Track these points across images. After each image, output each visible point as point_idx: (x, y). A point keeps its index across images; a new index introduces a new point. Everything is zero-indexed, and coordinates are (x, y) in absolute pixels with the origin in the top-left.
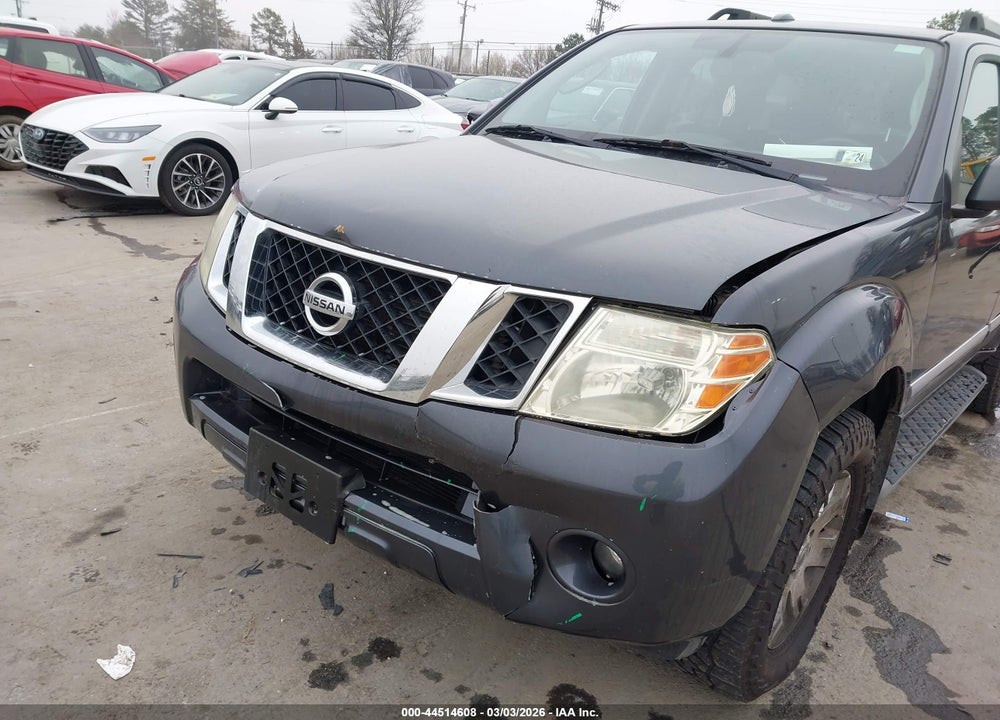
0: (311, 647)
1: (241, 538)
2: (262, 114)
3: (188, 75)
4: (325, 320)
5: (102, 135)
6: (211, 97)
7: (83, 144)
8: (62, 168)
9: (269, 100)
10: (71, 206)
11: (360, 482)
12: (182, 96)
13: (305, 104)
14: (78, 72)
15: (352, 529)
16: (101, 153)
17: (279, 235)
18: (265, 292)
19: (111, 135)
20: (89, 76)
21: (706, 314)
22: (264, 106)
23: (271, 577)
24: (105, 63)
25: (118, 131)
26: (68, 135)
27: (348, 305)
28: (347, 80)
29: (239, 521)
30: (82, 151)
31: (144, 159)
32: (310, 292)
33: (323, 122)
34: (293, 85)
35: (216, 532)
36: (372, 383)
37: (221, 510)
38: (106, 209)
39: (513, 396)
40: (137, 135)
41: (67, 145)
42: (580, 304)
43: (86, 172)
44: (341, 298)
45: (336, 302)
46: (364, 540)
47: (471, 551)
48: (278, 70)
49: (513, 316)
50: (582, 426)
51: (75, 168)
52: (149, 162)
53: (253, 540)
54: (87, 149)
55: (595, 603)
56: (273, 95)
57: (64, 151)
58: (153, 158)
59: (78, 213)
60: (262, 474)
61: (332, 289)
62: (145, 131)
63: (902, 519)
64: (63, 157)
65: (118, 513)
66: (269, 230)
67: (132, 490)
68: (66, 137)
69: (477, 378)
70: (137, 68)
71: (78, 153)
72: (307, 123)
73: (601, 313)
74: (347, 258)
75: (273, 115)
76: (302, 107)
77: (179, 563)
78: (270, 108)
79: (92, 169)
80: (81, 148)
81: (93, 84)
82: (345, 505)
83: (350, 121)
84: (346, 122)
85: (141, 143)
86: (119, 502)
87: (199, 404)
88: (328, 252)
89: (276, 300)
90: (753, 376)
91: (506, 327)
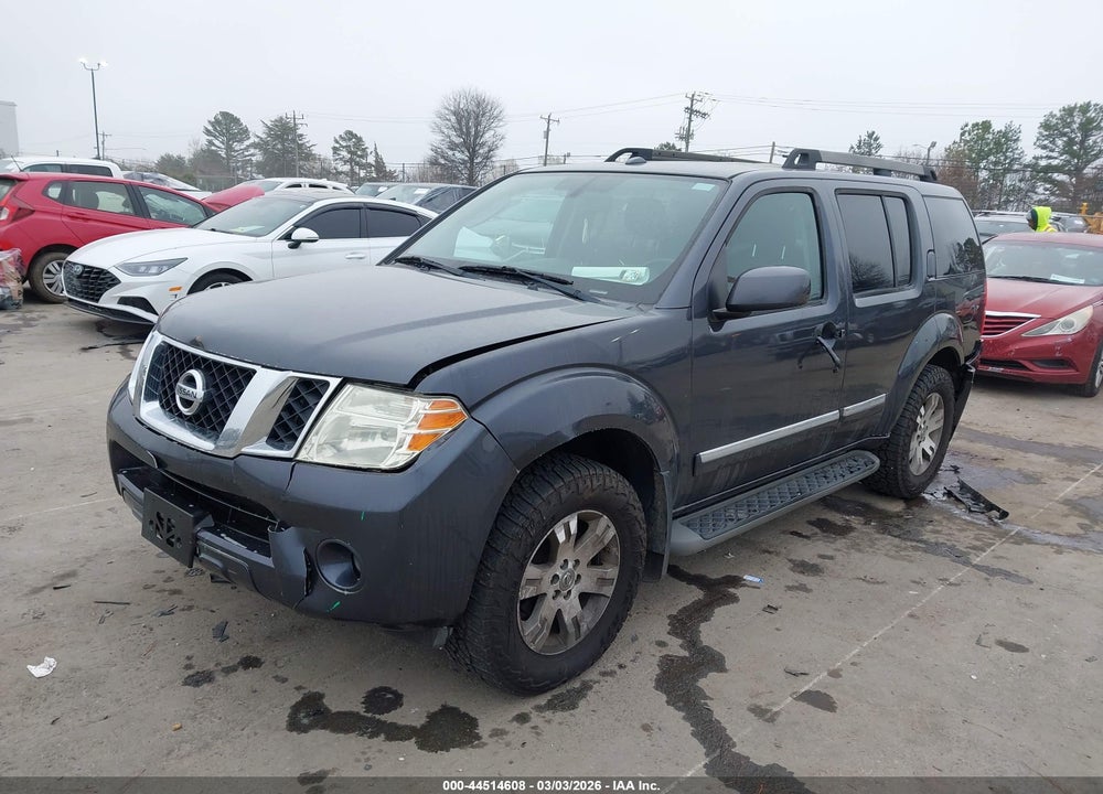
0: (193, 662)
1: (165, 591)
2: (286, 244)
3: (230, 207)
4: (188, 404)
5: (133, 269)
6: (239, 230)
7: (116, 278)
8: (97, 301)
9: (293, 230)
10: (106, 335)
11: (209, 521)
12: (213, 230)
13: (325, 234)
14: (127, 210)
15: (202, 556)
16: (131, 286)
17: (170, 346)
18: (160, 388)
19: (143, 269)
20: (136, 214)
21: (410, 387)
22: (287, 237)
23: (180, 617)
24: (153, 199)
25: (149, 265)
26: (103, 270)
27: (199, 392)
28: (371, 209)
29: (169, 579)
30: (115, 284)
31: (171, 290)
32: (180, 384)
33: (345, 250)
34: (315, 216)
35: (146, 587)
36: (207, 445)
37: (157, 572)
38: (130, 337)
39: (289, 448)
40: (165, 268)
41: (103, 279)
42: (334, 382)
43: (119, 303)
44: (195, 387)
45: (192, 390)
46: (208, 562)
47: (268, 561)
48: (304, 203)
49: (295, 393)
50: (333, 466)
51: (109, 300)
52: (176, 292)
53: (175, 592)
54: (120, 282)
55: (346, 593)
56: (297, 226)
57: (100, 284)
58: (179, 289)
59: (111, 341)
60: (151, 522)
61: (191, 381)
62: (173, 264)
63: (757, 580)
64: (99, 290)
65: (72, 574)
66: (164, 342)
67: (89, 559)
68: (101, 272)
69: (274, 438)
70: (184, 205)
71: (111, 286)
72: (327, 251)
73: (349, 388)
74: (205, 360)
75: (296, 245)
76: (322, 236)
77: (109, 607)
78: (293, 237)
79: (124, 301)
80: (114, 281)
81: (140, 221)
82: (197, 539)
83: (374, 248)
84: (370, 248)
85: (169, 275)
86: (74, 567)
87: (121, 477)
88: (195, 356)
89: (165, 392)
90: (450, 429)
91: (291, 401)
